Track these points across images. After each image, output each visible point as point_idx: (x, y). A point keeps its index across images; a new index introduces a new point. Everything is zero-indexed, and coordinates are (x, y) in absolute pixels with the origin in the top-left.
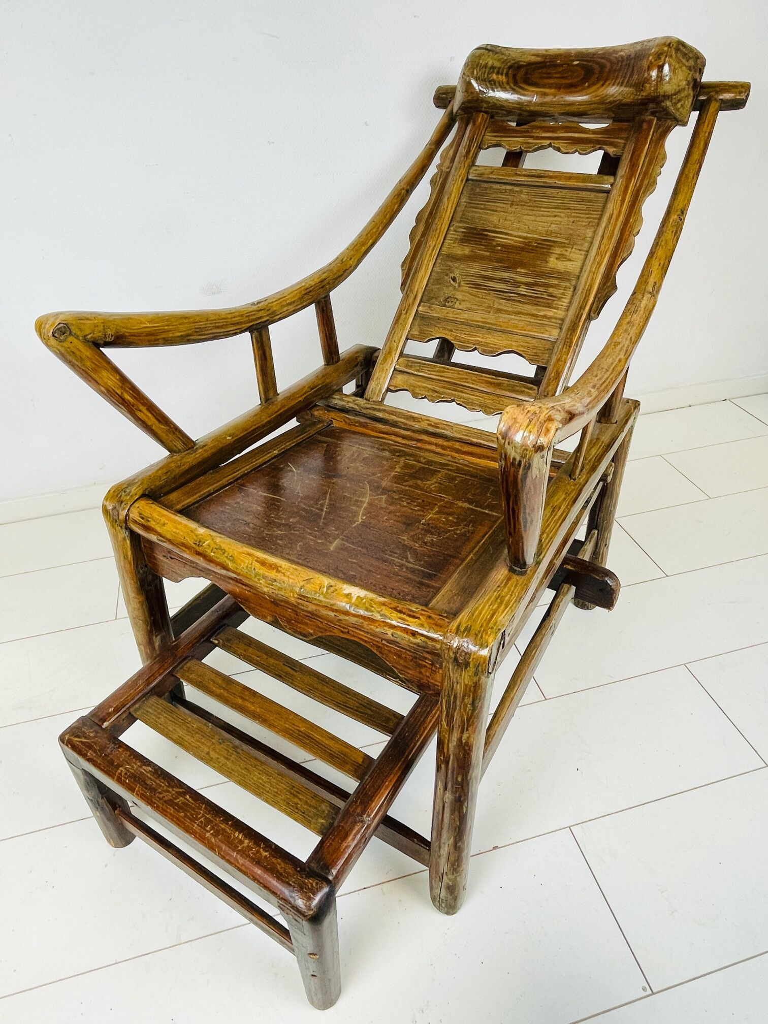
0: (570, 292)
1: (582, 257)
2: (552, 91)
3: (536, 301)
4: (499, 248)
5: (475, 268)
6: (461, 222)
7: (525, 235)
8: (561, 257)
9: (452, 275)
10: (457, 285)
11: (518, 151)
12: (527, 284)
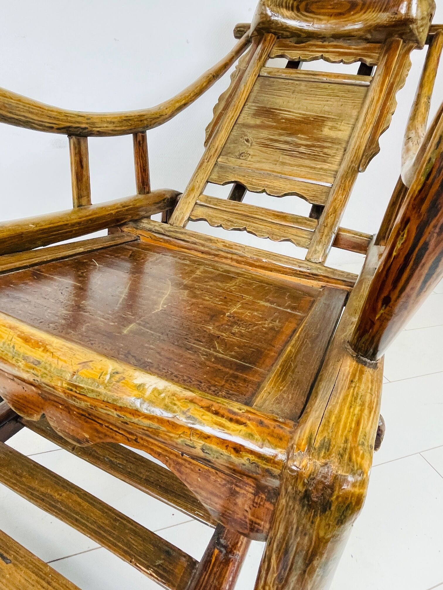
0: (341, 153)
1: (350, 129)
2: (326, 17)
3: (314, 157)
4: (284, 121)
5: (264, 134)
6: (254, 102)
7: (304, 112)
8: (331, 128)
9: (246, 138)
10: (249, 145)
11: (297, 60)
12: (306, 146)
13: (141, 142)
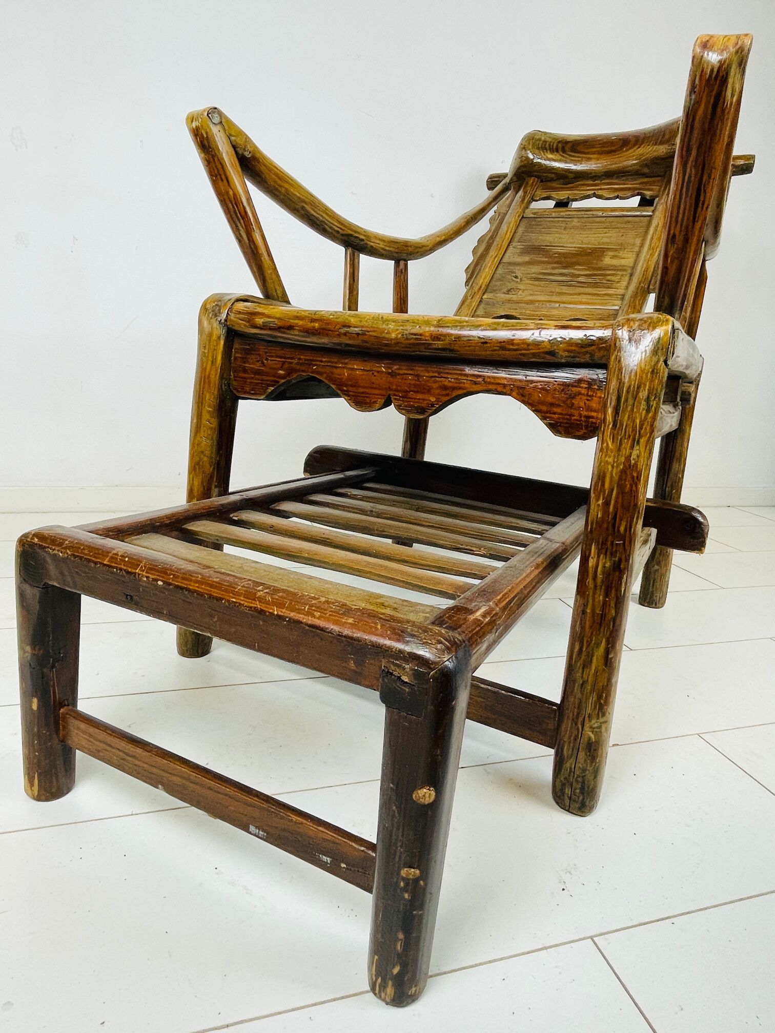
0: (627, 278)
1: (634, 256)
2: (595, 156)
3: (595, 285)
4: (556, 255)
5: (535, 269)
6: (519, 242)
7: (580, 246)
8: (613, 257)
9: (514, 275)
10: (519, 280)
11: (565, 201)
12: (586, 275)
13: (403, 271)
